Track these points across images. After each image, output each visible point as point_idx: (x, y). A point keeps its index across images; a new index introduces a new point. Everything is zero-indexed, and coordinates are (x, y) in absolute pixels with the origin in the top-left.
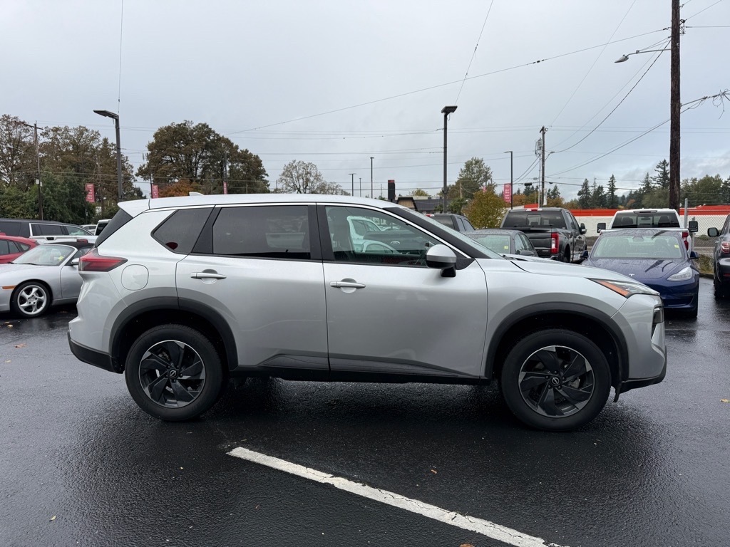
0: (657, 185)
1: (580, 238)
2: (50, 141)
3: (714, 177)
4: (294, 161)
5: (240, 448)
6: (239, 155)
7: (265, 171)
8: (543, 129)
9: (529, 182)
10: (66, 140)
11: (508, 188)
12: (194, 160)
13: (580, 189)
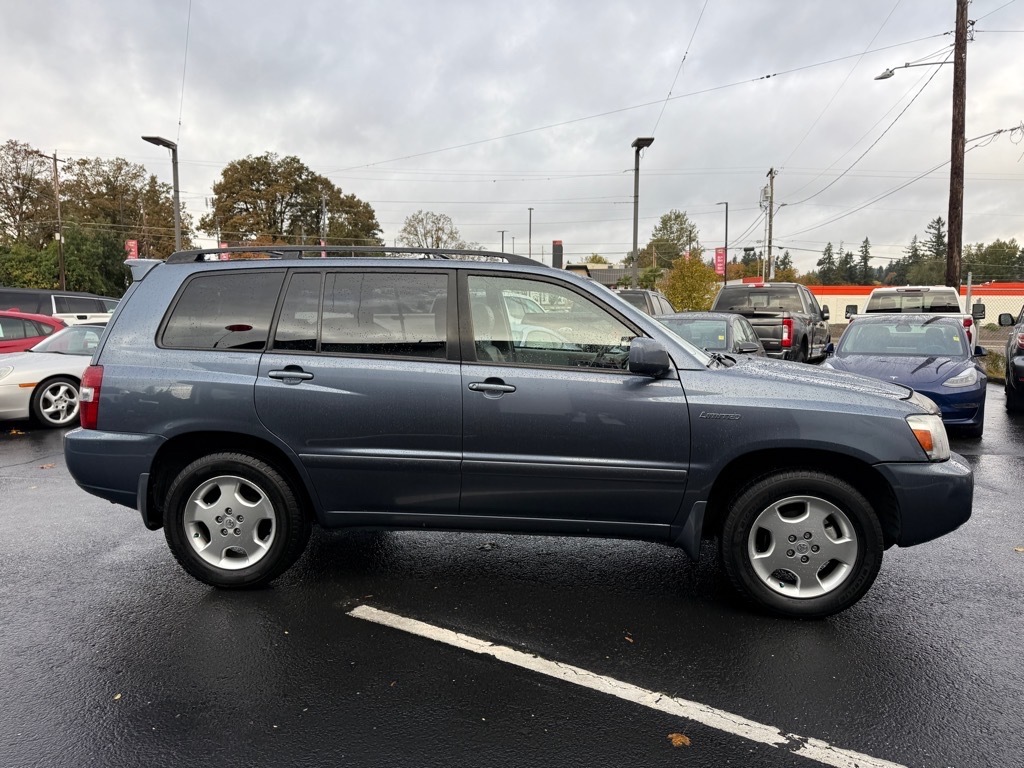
0: (928, 253)
1: (822, 325)
2: (75, 178)
3: (1007, 242)
4: (420, 212)
5: (364, 606)
6: (343, 202)
7: (378, 226)
8: (771, 172)
9: (750, 246)
10: (98, 178)
11: (720, 255)
12: (278, 209)
13: (821, 256)
